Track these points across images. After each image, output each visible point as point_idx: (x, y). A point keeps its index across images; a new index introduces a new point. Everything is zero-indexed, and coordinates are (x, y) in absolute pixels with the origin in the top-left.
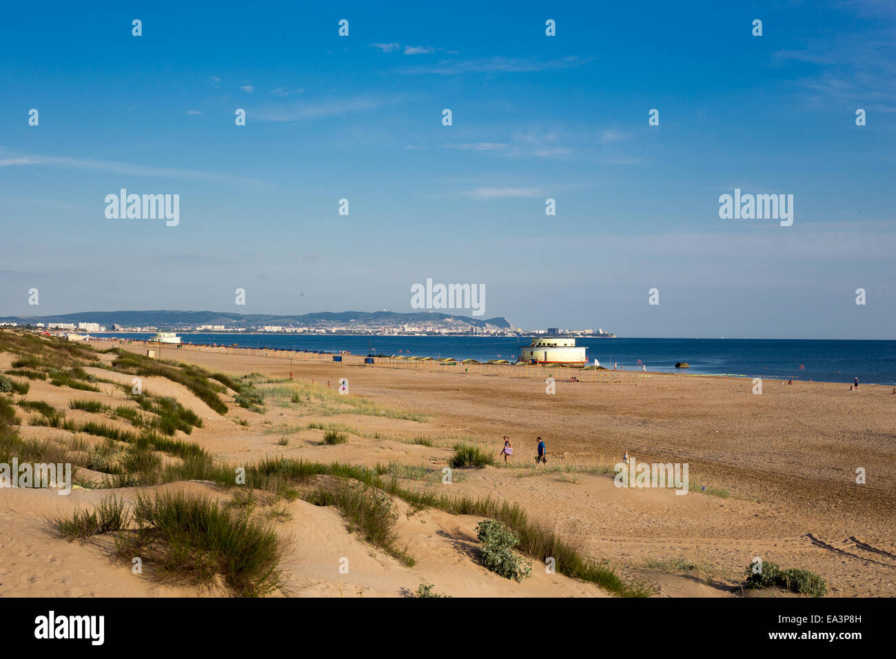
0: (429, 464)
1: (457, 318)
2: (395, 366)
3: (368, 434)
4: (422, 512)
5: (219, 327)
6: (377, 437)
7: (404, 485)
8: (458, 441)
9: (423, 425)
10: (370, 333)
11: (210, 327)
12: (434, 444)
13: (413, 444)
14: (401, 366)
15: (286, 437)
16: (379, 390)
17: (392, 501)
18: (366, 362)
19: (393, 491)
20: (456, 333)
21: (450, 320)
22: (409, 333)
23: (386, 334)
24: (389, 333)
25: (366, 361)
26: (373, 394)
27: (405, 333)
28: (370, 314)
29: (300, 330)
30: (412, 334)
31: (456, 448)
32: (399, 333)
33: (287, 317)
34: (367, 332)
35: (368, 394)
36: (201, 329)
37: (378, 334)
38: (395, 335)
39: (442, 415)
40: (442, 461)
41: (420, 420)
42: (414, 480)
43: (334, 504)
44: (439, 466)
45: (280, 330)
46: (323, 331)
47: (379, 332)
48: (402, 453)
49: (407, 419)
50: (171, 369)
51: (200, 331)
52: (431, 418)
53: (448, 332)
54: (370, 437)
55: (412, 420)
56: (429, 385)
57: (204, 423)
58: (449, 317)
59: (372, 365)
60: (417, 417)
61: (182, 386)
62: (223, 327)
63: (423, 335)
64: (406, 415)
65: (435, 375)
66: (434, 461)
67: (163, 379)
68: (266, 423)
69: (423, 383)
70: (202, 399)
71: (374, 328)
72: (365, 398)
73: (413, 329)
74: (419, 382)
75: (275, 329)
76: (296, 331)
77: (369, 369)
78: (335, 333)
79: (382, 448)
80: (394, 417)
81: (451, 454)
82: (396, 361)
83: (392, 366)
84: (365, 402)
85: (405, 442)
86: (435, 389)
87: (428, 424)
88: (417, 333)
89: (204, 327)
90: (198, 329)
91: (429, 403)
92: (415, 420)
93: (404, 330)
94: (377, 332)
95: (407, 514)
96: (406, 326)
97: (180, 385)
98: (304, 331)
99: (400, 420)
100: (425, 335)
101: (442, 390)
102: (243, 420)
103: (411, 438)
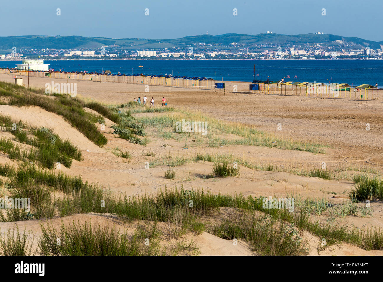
0: (328, 198)
1: (348, 40)
2: (283, 92)
3: (260, 166)
4: (333, 247)
5: (89, 53)
6: (269, 169)
7: (313, 220)
8: (357, 174)
9: (317, 156)
10: (253, 57)
11: (79, 53)
12: (332, 176)
13: (310, 176)
14: (290, 93)
15: (172, 169)
16: (268, 118)
17: (301, 235)
18: (251, 89)
19: (302, 224)
20: (347, 56)
21: (341, 42)
22: (295, 56)
23: (271, 58)
24: (274, 56)
25: (251, 87)
26: (261, 123)
27: (292, 57)
28: (253, 36)
29: (177, 55)
30: (299, 58)
31: (357, 181)
32: (285, 57)
33: (162, 41)
34: (250, 57)
35: (256, 123)
36: (70, 55)
37: (262, 58)
38: (280, 59)
39: (338, 145)
40: (343, 195)
41: (315, 151)
42: (315, 214)
43: (243, 237)
44: (339, 200)
45: (155, 55)
46: (202, 55)
47: (263, 55)
48: (299, 186)
49: (300, 150)
50: (44, 98)
51: (69, 57)
52: (325, 149)
53: (339, 55)
54: (262, 169)
55: (306, 151)
56: (321, 113)
57: (83, 156)
58: (340, 38)
59: (257, 92)
60: (311, 148)
61: (58, 116)
62: (93, 53)
63: (311, 59)
64: (299, 145)
65: (327, 102)
66: (333, 195)
67: (37, 109)
68: (148, 155)
69: (315, 111)
70: (79, 130)
71: (257, 52)
72: (254, 128)
73: (301, 52)
74: (309, 110)
75: (150, 54)
76: (172, 56)
77: (254, 97)
78: (214, 58)
79: (277, 181)
80: (286, 148)
81: (353, 188)
82: (283, 87)
83: (279, 92)
84: (254, 133)
85: (301, 175)
86: (328, 118)
87: (324, 156)
88: (305, 56)
89: (72, 53)
90: (66, 55)
91: (322, 132)
92: (309, 151)
93: (290, 53)
94: (260, 56)
95: (317, 249)
96: (292, 49)
97: (55, 115)
98: (181, 56)
99: (292, 152)
100: (314, 59)
101: (336, 118)
102: (124, 152)
103: (308, 170)
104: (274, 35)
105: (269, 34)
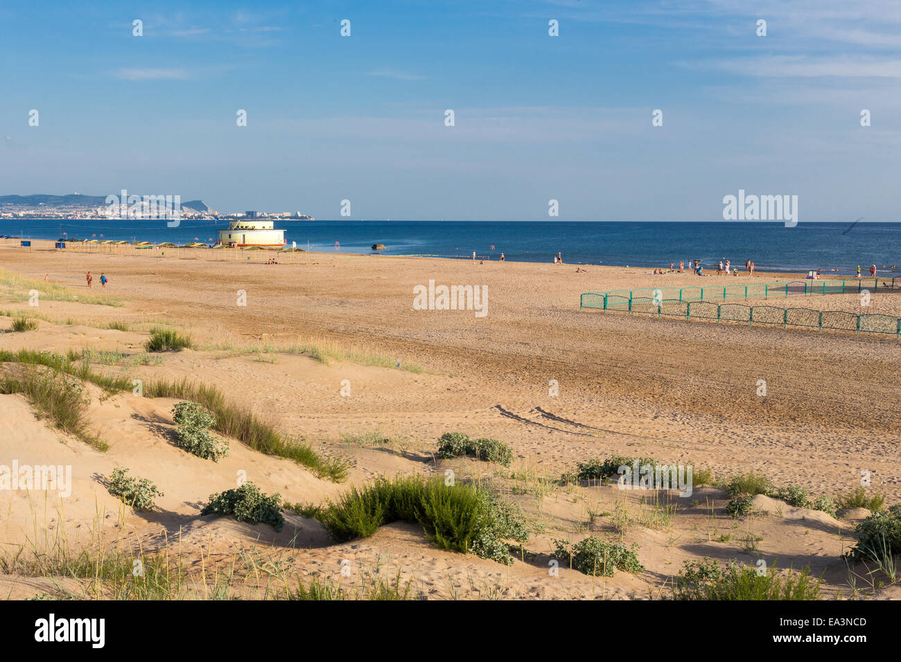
0: (125, 349)
2: (89, 250)
3: (60, 320)
4: (116, 396)
6: (69, 323)
7: (96, 371)
8: (152, 325)
9: (117, 309)
10: (61, 217)
12: (130, 328)
13: (108, 329)
14: (94, 250)
16: (73, 275)
17: (84, 386)
18: (56, 247)
19: (84, 376)
22: (102, 216)
23: (78, 217)
24: (81, 216)
25: (58, 245)
26: (65, 279)
27: (99, 217)
28: (60, 197)
30: (106, 218)
31: (152, 332)
32: (93, 217)
34: (58, 216)
35: (60, 279)
37: (70, 218)
38: (87, 219)
39: (138, 299)
40: (139, 346)
41: (115, 304)
42: (109, 365)
43: (21, 391)
44: (135, 350)
46: (10, 215)
47: (70, 215)
48: (97, 338)
49: (101, 304)
52: (126, 303)
54: (62, 323)
55: (108, 305)
56: (123, 269)
59: (63, 249)
60: (112, 302)
63: (118, 219)
64: (100, 300)
65: (131, 259)
66: (129, 346)
69: (118, 267)
71: (65, 212)
72: (57, 284)
74: (113, 267)
77: (60, 254)
78: (23, 217)
79: (75, 334)
80: (88, 303)
81: (148, 338)
82: (88, 245)
83: (84, 250)
84: (56, 288)
85: (100, 328)
86: (130, 273)
87: (125, 309)
91: (124, 287)
92: (110, 305)
93: (97, 213)
94: (68, 216)
95: (100, 399)
96: (99, 210)
99: (94, 305)
100: (120, 219)
101: (138, 273)
103: (106, 323)
104: (81, 196)
105: (77, 195)
